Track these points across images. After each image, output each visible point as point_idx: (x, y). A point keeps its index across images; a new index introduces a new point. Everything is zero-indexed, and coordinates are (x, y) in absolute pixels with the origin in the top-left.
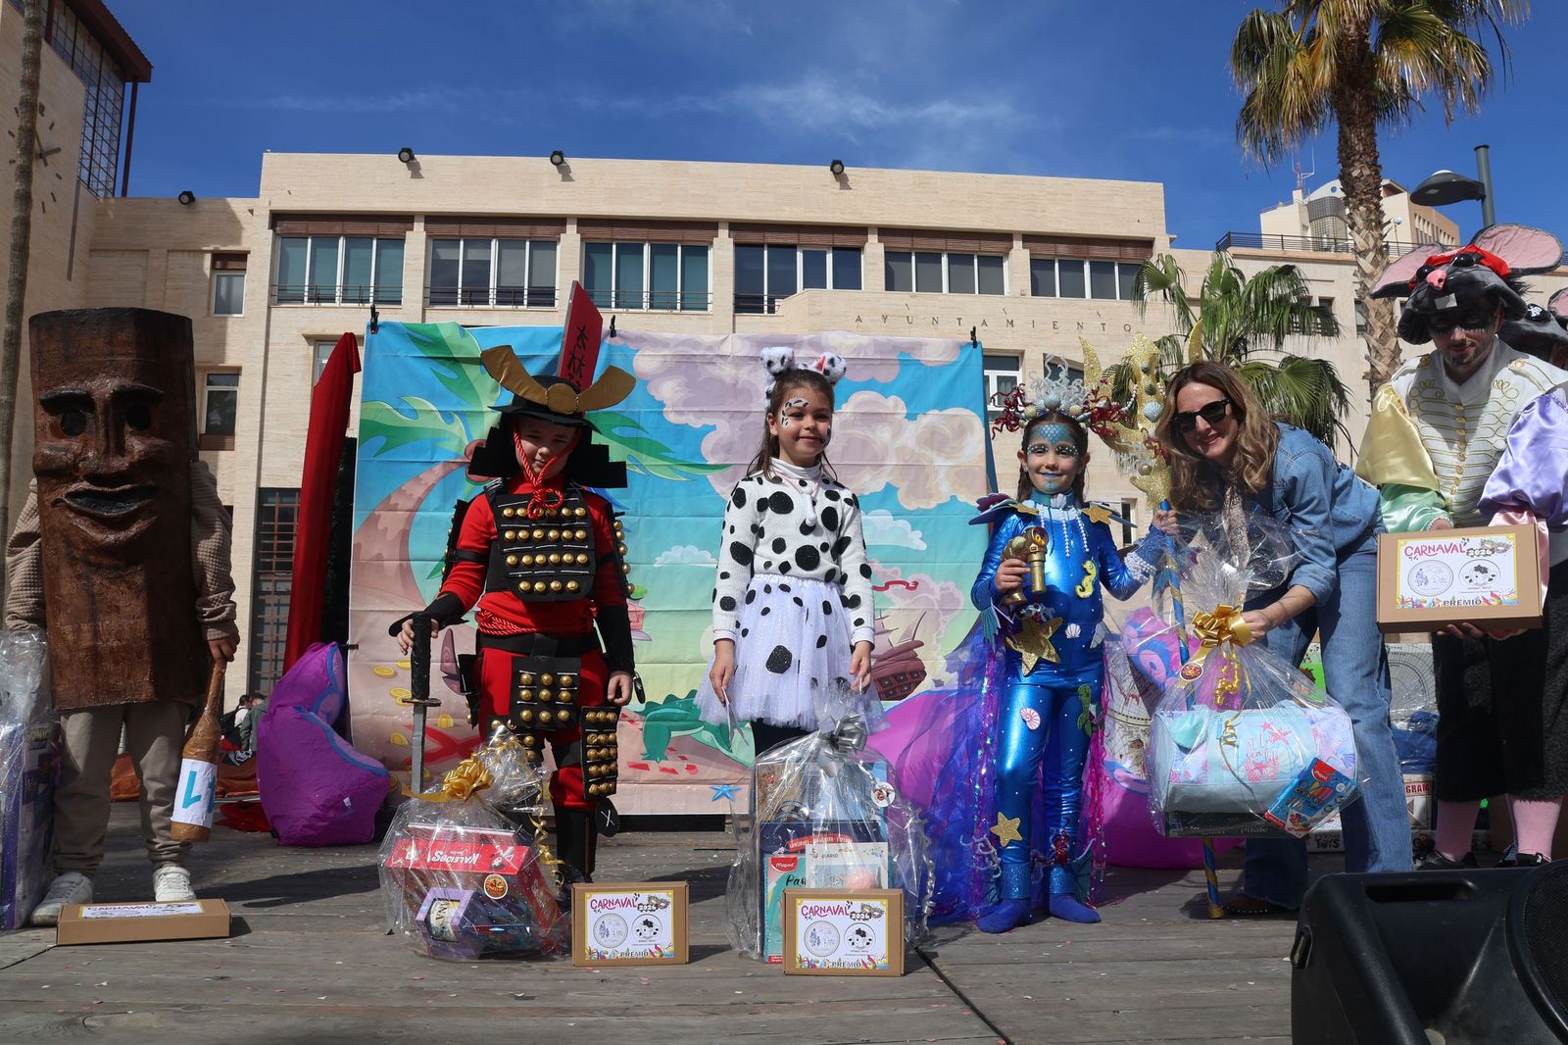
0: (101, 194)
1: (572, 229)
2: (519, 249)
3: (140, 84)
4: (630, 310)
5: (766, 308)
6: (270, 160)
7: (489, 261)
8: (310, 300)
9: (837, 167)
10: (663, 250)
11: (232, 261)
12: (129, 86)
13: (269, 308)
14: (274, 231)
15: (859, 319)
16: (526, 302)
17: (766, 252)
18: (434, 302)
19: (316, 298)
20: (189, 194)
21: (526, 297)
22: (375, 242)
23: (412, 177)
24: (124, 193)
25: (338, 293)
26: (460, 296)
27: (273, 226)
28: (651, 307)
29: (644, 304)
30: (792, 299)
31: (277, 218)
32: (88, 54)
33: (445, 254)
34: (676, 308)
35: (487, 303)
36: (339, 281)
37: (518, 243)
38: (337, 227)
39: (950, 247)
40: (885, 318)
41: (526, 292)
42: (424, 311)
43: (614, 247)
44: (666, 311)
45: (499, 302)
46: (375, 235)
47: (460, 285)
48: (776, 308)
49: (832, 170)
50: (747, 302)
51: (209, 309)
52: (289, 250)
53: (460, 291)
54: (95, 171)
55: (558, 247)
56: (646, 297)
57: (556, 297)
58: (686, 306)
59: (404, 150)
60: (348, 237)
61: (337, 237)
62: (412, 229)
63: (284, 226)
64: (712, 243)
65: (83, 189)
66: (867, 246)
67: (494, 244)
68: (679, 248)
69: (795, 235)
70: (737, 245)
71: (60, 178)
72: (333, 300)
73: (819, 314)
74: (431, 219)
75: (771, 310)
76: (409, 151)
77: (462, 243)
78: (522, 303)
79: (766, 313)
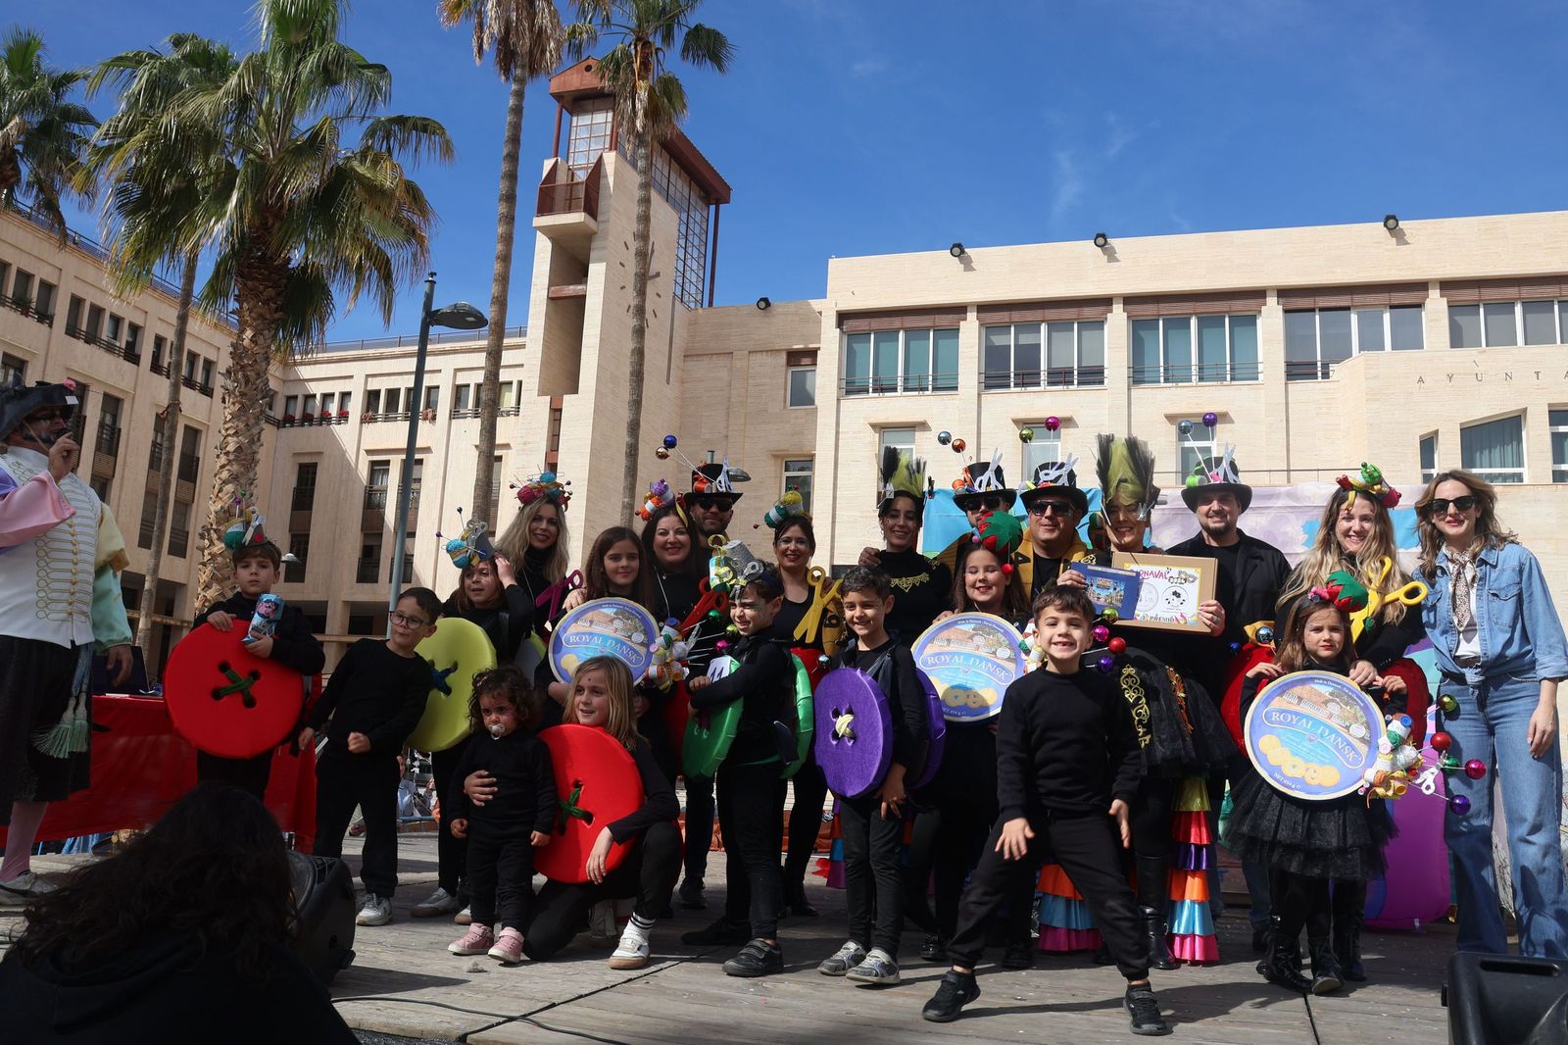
0: (692, 305)
1: (1118, 308)
2: (1068, 331)
3: (721, 205)
4: (1180, 384)
5: (1319, 374)
6: (834, 264)
7: (1039, 345)
8: (875, 391)
9: (1391, 222)
10: (1209, 322)
11: (803, 358)
12: (713, 208)
13: (838, 400)
14: (841, 329)
15: (1421, 380)
16: (1076, 382)
17: (1317, 317)
18: (988, 387)
19: (881, 389)
20: (765, 300)
21: (1076, 377)
22: (931, 333)
23: (965, 270)
24: (711, 304)
25: (900, 382)
26: (1012, 380)
27: (840, 325)
28: (1201, 379)
29: (1194, 378)
30: (1347, 363)
31: (843, 317)
32: (680, 186)
33: (998, 340)
34: (1226, 380)
35: (1038, 384)
36: (900, 372)
37: (1066, 325)
38: (896, 322)
39: (1525, 296)
40: (1451, 378)
41: (1076, 373)
42: (979, 395)
43: (1161, 322)
44: (1215, 383)
45: (1050, 383)
46: (931, 327)
47: (1012, 369)
48: (1331, 373)
49: (1385, 225)
50: (1299, 370)
51: (785, 402)
52: (855, 346)
53: (1012, 375)
54: (687, 287)
55: (1106, 327)
56: (1194, 370)
57: (1105, 375)
58: (1237, 376)
59: (955, 246)
60: (906, 330)
61: (897, 331)
62: (965, 319)
63: (849, 324)
64: (1260, 311)
65: (678, 303)
66: (1428, 301)
67: (1044, 327)
68: (1227, 320)
69: (1348, 297)
70: (1286, 311)
71: (659, 296)
72: (895, 389)
73: (1376, 377)
74: (983, 308)
75: (1326, 375)
76: (959, 246)
77: (1013, 329)
78: (1072, 383)
79: (1320, 379)
